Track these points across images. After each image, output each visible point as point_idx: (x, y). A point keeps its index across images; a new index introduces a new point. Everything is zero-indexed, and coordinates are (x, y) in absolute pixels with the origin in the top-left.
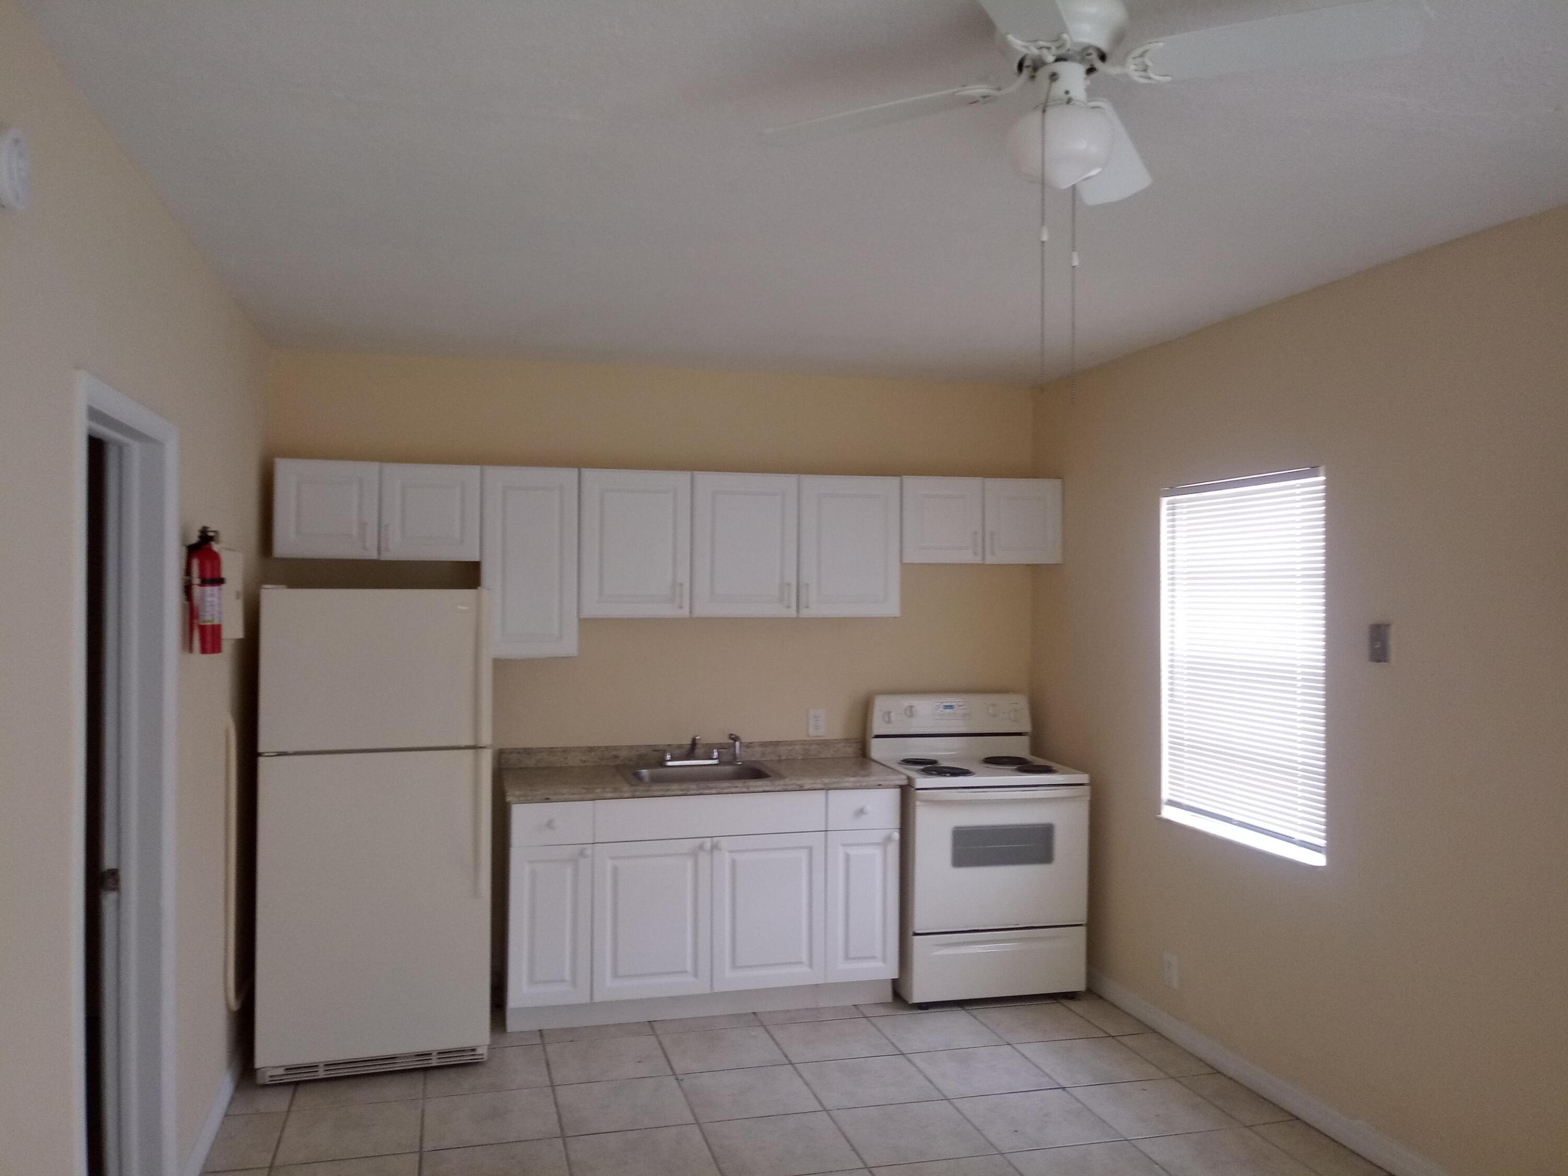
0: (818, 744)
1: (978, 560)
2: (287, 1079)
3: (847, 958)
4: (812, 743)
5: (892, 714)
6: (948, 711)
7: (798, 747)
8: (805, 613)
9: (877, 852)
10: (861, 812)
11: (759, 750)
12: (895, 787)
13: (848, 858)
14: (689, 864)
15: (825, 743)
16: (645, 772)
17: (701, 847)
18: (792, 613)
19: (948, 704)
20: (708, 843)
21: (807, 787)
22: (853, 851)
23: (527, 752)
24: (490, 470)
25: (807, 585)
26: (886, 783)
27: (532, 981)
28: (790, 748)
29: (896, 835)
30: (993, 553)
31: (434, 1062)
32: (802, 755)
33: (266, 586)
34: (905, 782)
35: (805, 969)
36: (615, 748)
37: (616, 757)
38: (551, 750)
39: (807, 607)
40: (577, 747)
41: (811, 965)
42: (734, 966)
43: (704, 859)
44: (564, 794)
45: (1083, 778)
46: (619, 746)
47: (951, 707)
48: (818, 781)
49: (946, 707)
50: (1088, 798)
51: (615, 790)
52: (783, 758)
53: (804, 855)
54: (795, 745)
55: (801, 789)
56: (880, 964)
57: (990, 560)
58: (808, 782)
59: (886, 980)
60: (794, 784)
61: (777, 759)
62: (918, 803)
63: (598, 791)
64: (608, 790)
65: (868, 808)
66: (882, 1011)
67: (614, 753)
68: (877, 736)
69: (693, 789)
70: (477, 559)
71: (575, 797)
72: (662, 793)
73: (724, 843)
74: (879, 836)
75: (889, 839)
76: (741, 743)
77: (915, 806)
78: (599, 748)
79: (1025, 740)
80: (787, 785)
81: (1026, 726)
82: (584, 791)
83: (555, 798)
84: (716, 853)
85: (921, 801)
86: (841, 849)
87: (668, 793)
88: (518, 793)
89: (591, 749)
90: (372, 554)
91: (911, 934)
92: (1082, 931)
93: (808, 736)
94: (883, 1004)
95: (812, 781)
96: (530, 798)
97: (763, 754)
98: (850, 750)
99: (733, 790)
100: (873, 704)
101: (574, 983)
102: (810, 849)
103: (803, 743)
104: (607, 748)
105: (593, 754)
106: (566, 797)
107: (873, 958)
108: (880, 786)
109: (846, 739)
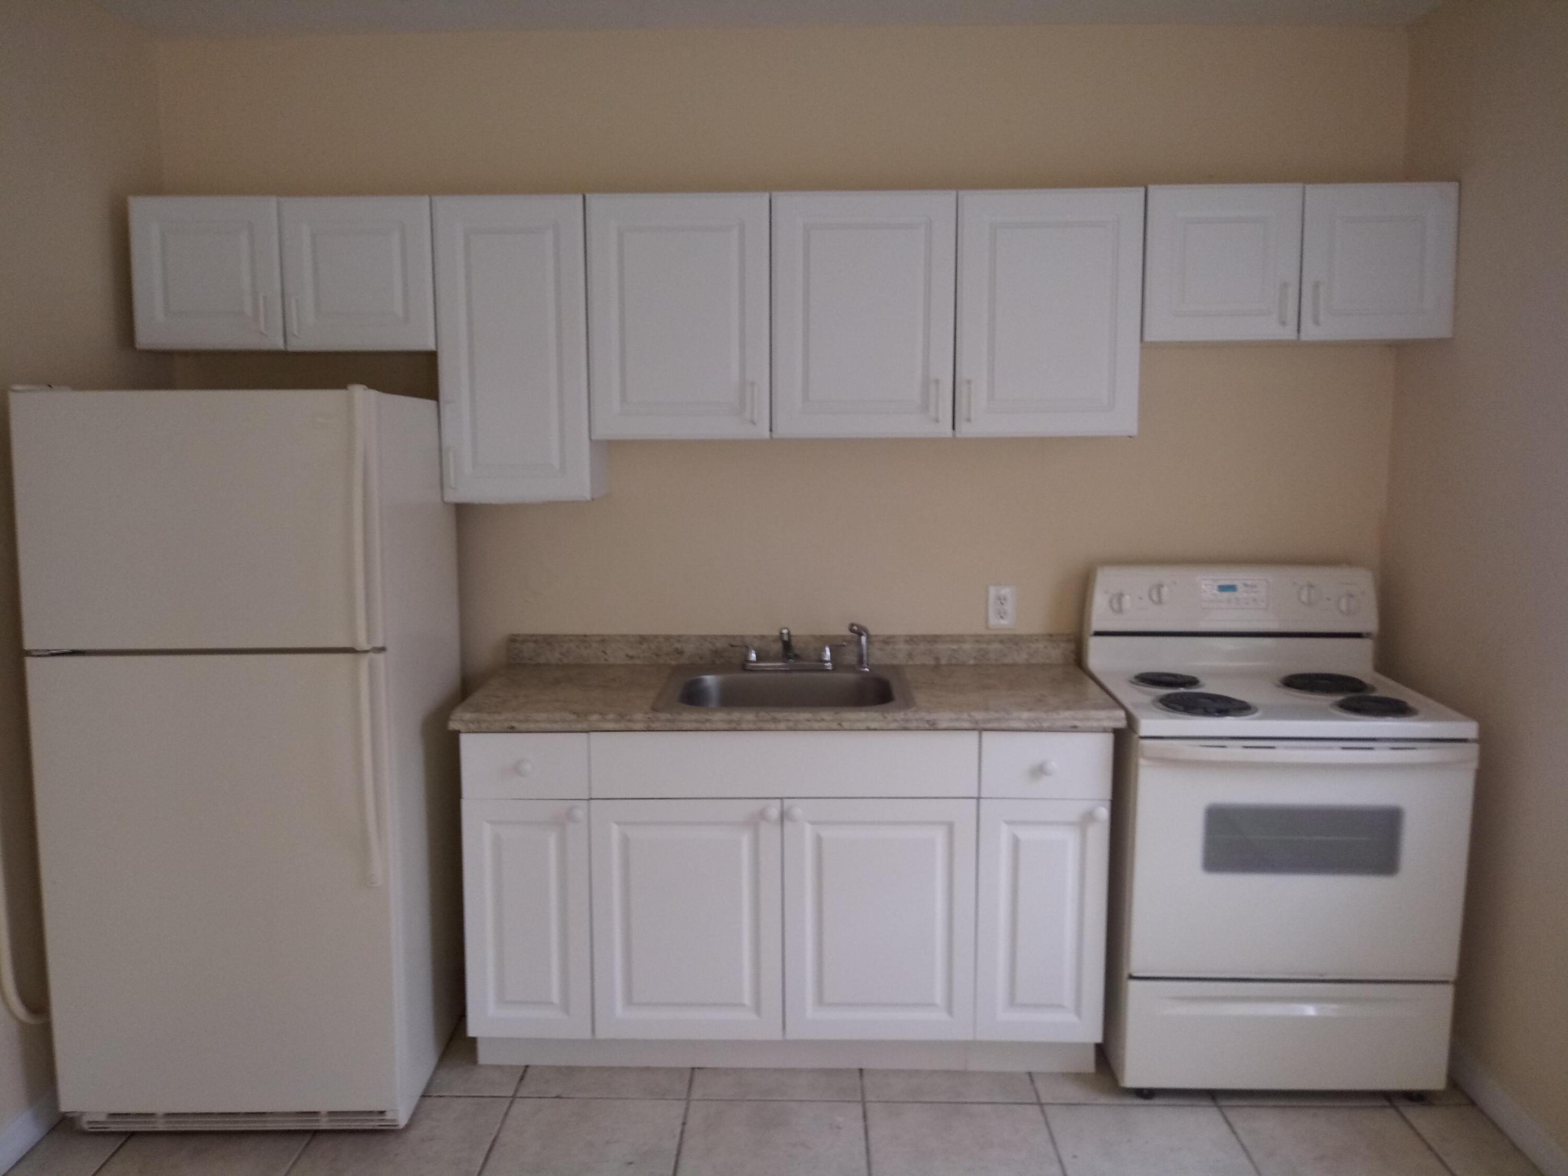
0: (1001, 642)
1: (1288, 333)
2: (114, 1128)
3: (1012, 1002)
4: (991, 639)
5: (1127, 598)
6: (1226, 595)
7: (967, 646)
8: (965, 430)
9: (1070, 839)
10: (1039, 771)
11: (903, 647)
12: (1105, 731)
13: (1016, 843)
14: (745, 839)
15: (1014, 640)
16: (710, 680)
17: (762, 815)
18: (945, 429)
19: (1227, 583)
20: (774, 811)
21: (944, 725)
22: (1024, 834)
23: (549, 640)
24: (445, 204)
25: (969, 382)
26: (1088, 724)
27: (502, 999)
28: (955, 647)
29: (1104, 813)
30: (1317, 322)
31: (324, 1124)
32: (975, 658)
33: (18, 387)
34: (1122, 724)
35: (942, 1016)
36: (679, 638)
37: (680, 652)
38: (584, 639)
39: (969, 420)
40: (622, 636)
41: (950, 1010)
42: (820, 1001)
43: (769, 833)
44: (537, 721)
45: (1469, 729)
46: (684, 636)
47: (1232, 588)
48: (965, 716)
49: (1223, 588)
50: (1474, 765)
51: (621, 717)
52: (944, 662)
53: (939, 835)
54: (964, 642)
55: (933, 727)
56: (1071, 1018)
57: (1311, 333)
58: (945, 718)
59: (1083, 1045)
60: (922, 719)
61: (932, 663)
62: (1142, 762)
63: (595, 717)
64: (611, 716)
65: (1053, 765)
66: (1073, 1092)
67: (678, 646)
68: (1098, 634)
69: (748, 722)
70: (431, 346)
71: (557, 727)
72: (695, 725)
73: (799, 810)
74: (1074, 811)
75: (1089, 817)
76: (868, 637)
77: (1137, 765)
78: (656, 637)
79: (1365, 648)
80: (907, 721)
81: (1369, 621)
82: (573, 717)
83: (523, 726)
84: (788, 826)
85: (1149, 758)
86: (1004, 827)
87: (708, 725)
88: (468, 716)
89: (643, 639)
90: (276, 342)
91: (1125, 975)
92: (1448, 992)
93: (987, 628)
94: (1078, 1077)
95: (953, 716)
96: (484, 726)
97: (910, 655)
98: (1056, 653)
99: (816, 725)
100: (1094, 581)
101: (565, 1006)
102: (950, 827)
103: (978, 639)
104: (668, 638)
105: (645, 646)
106: (543, 726)
107: (1060, 1007)
108: (1074, 729)
109: (1051, 635)
